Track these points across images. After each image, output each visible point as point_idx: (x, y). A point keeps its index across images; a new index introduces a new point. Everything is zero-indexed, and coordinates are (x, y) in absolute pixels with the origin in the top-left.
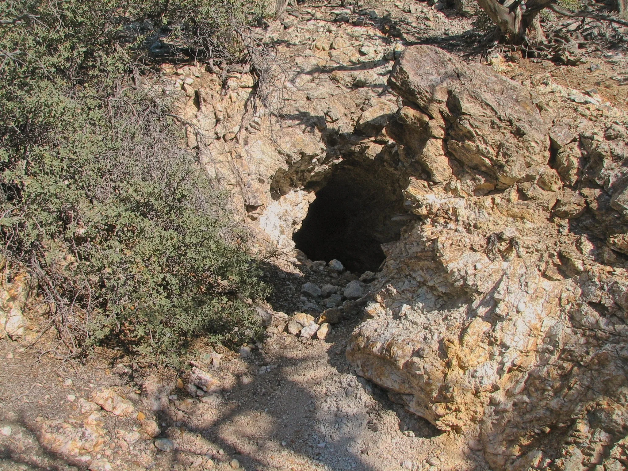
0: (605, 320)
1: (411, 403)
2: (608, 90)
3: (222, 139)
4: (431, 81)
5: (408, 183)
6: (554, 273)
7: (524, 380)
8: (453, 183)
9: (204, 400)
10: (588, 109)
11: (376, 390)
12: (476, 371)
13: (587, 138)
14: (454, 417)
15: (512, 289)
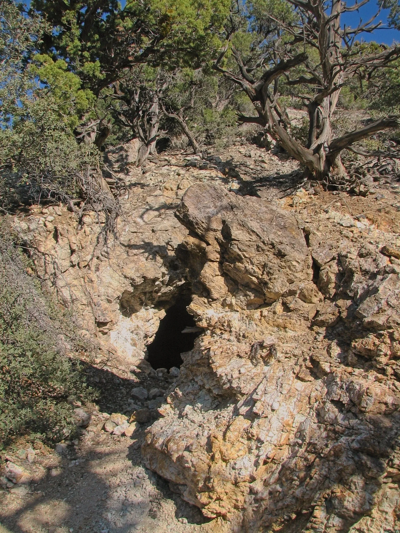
0: (342, 416)
1: (185, 492)
2: (387, 215)
3: (77, 267)
4: (207, 213)
5: (191, 300)
6: (306, 374)
7: (278, 471)
8: (229, 299)
9: (13, 491)
10: (352, 232)
11: (160, 481)
12: (235, 464)
13: (343, 256)
14: (218, 505)
15: (269, 390)
